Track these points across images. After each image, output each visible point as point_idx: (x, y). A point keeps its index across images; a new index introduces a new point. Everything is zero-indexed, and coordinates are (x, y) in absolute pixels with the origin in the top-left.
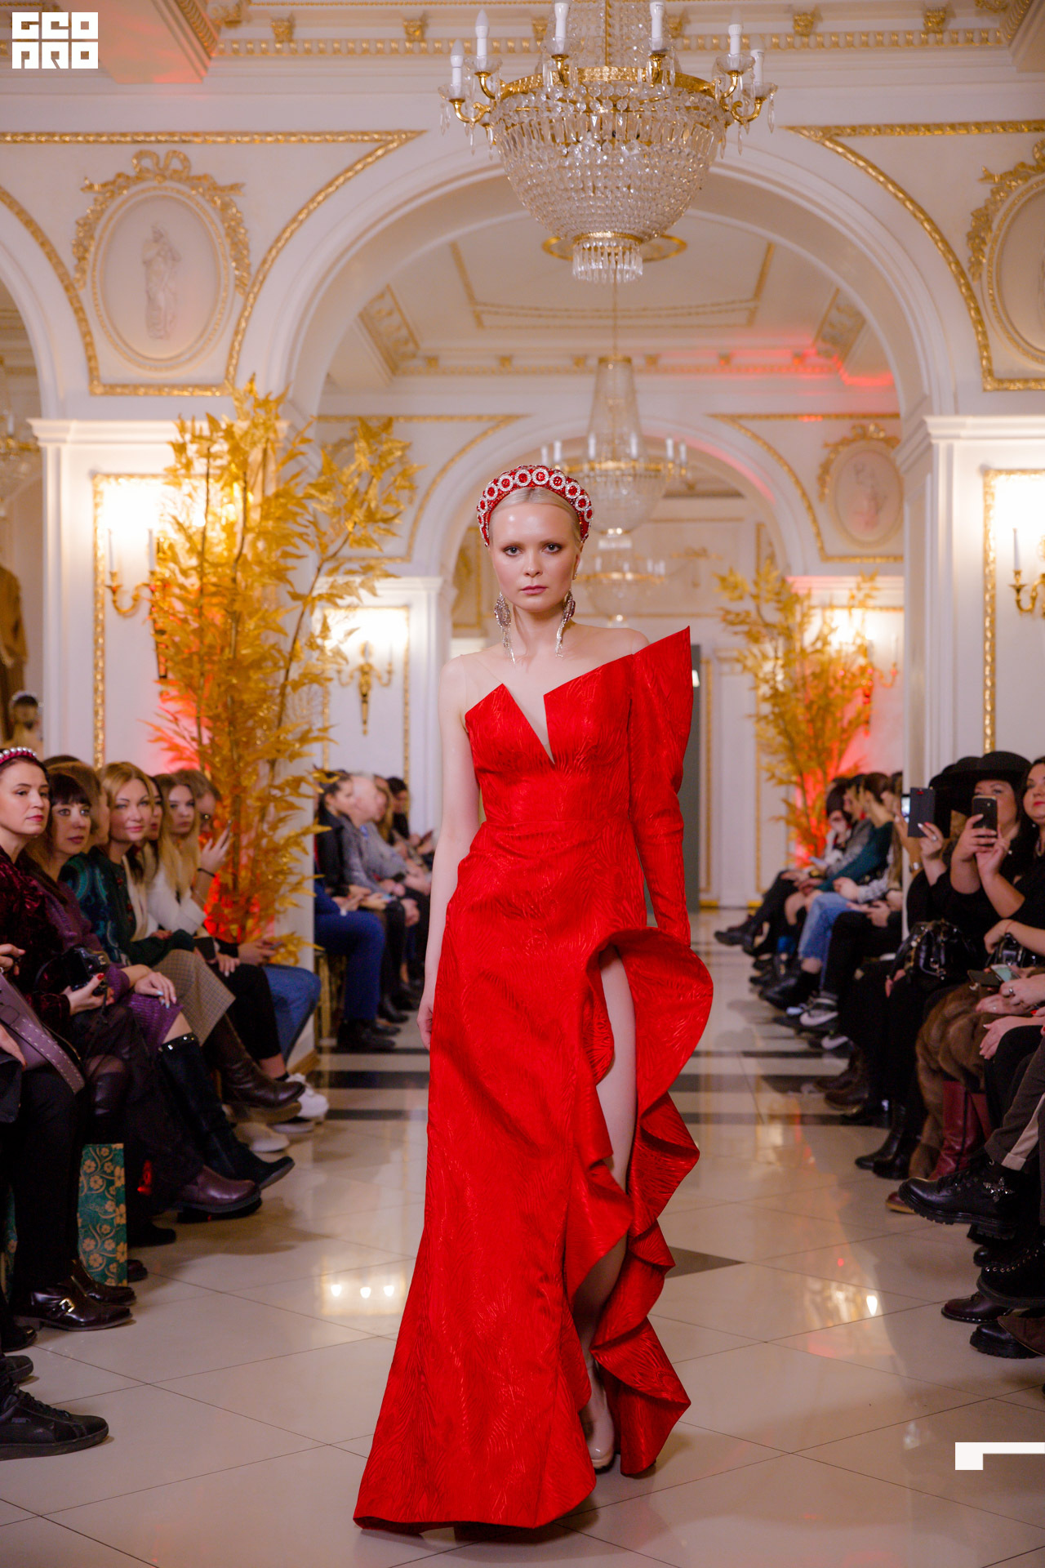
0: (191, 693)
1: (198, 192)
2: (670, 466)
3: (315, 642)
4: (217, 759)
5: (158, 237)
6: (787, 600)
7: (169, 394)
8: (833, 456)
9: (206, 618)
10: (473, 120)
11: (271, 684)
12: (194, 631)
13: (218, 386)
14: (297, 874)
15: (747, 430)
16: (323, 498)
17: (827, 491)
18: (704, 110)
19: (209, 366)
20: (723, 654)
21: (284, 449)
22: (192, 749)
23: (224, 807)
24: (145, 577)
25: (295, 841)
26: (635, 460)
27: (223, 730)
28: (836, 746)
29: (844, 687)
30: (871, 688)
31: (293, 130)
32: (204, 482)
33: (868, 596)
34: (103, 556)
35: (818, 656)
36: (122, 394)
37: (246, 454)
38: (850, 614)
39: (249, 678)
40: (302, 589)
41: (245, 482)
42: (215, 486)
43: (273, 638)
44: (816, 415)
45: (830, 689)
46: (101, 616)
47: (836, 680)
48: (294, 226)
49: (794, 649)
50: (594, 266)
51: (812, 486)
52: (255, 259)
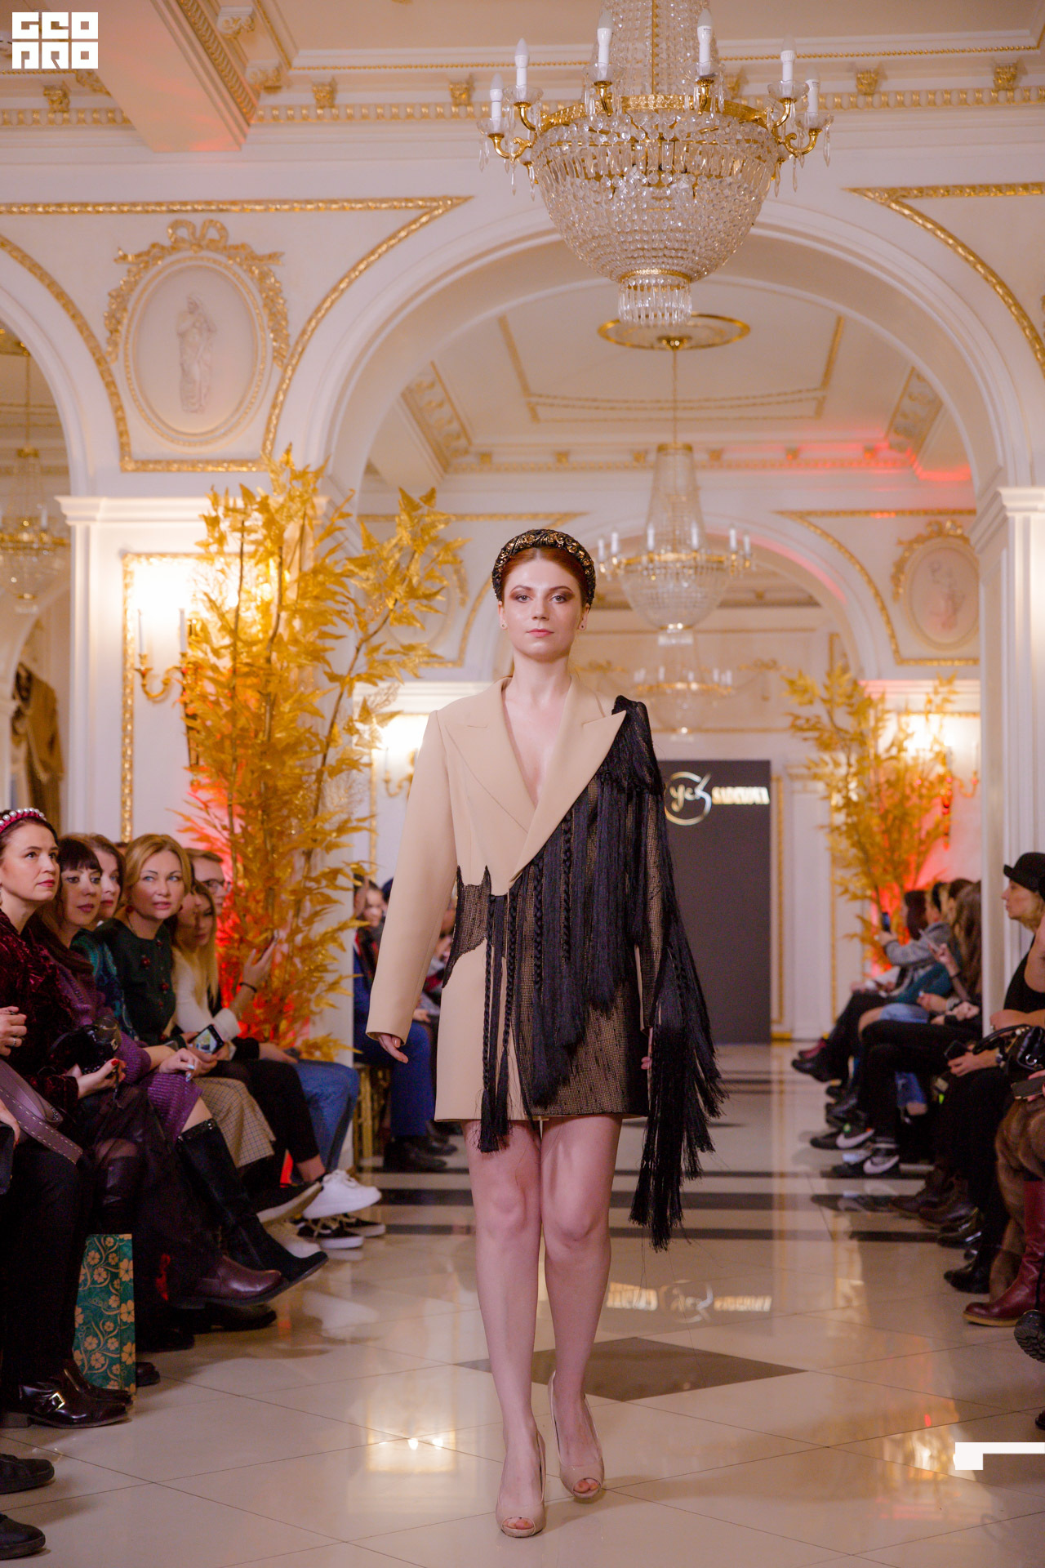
0: (223, 780)
1: (235, 261)
2: (734, 557)
3: (354, 725)
4: (250, 849)
5: (194, 308)
6: (860, 704)
7: (203, 470)
8: (907, 554)
9: (239, 701)
10: (513, 155)
11: (307, 771)
12: (227, 715)
13: (254, 462)
14: (334, 971)
15: (816, 527)
16: (363, 574)
17: (901, 591)
18: (756, 142)
19: (246, 440)
20: (795, 771)
21: (322, 526)
22: (224, 841)
23: (258, 902)
24: (176, 660)
25: (332, 936)
26: (696, 551)
27: (256, 818)
28: (913, 860)
29: (921, 796)
30: (950, 798)
31: (335, 197)
32: (238, 561)
33: (946, 700)
34: (132, 639)
35: (893, 763)
36: (154, 470)
37: (282, 530)
38: (927, 719)
39: (283, 763)
40: (341, 668)
41: (281, 557)
42: (249, 564)
43: (308, 721)
44: (888, 512)
45: (906, 798)
46: (129, 702)
47: (913, 789)
48: (336, 294)
49: (868, 756)
50: (640, 305)
51: (885, 586)
52: (294, 331)
